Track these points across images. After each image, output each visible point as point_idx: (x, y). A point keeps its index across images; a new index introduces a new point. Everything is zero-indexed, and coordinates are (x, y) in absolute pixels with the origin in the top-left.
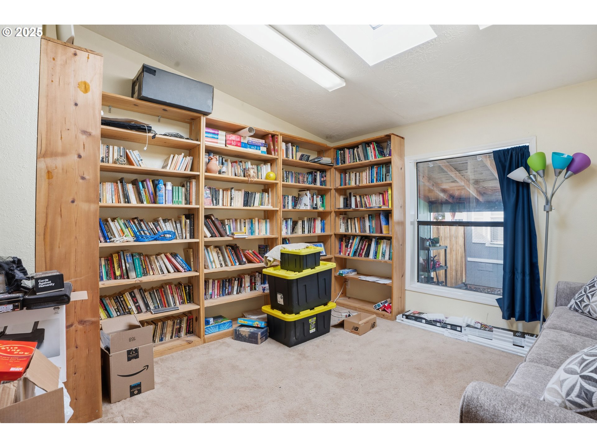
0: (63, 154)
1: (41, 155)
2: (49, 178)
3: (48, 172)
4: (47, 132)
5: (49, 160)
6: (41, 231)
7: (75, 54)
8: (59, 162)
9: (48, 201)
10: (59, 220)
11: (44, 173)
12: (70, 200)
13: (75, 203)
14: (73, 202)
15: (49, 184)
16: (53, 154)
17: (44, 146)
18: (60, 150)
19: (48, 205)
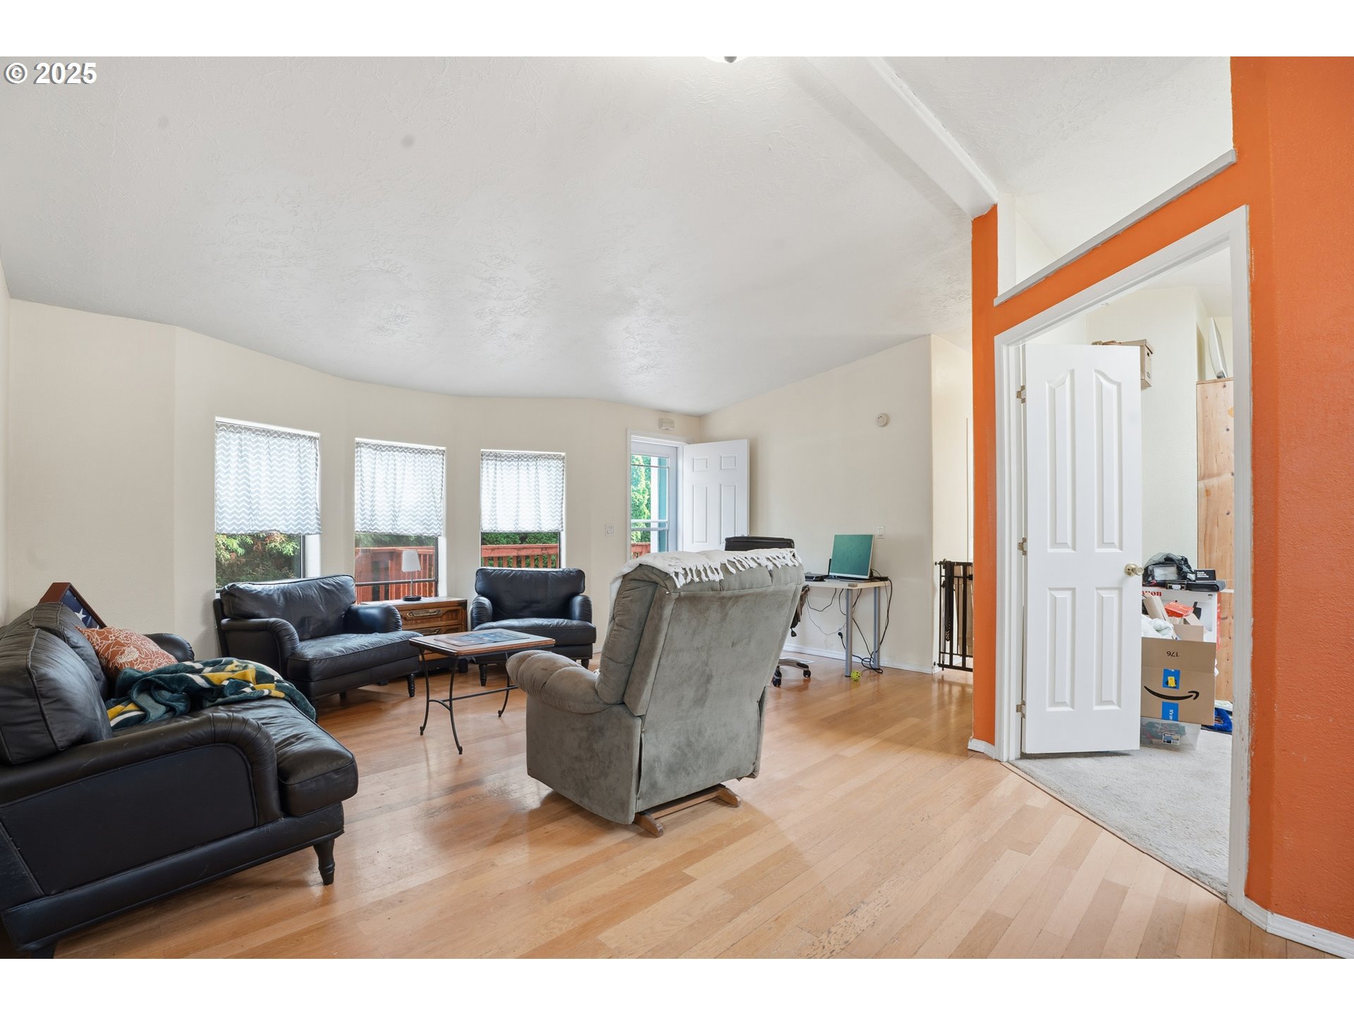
0: (1219, 475)
1: (1201, 477)
2: (1207, 496)
3: (1207, 491)
4: (1205, 458)
5: (1206, 481)
6: (1202, 537)
7: (1225, 386)
8: (1214, 482)
9: (1207, 514)
10: (1216, 530)
11: (1203, 493)
12: (1226, 512)
13: (1230, 515)
14: (1228, 514)
15: (1208, 500)
16: (1210, 476)
17: (1202, 471)
18: (1215, 471)
19: (1207, 518)
